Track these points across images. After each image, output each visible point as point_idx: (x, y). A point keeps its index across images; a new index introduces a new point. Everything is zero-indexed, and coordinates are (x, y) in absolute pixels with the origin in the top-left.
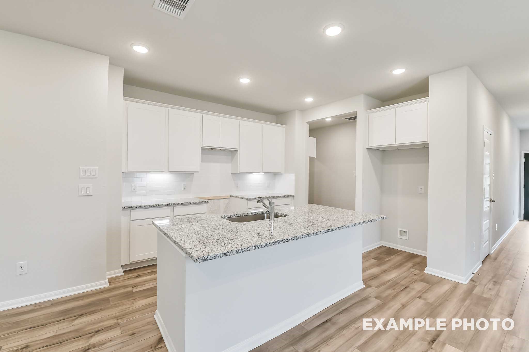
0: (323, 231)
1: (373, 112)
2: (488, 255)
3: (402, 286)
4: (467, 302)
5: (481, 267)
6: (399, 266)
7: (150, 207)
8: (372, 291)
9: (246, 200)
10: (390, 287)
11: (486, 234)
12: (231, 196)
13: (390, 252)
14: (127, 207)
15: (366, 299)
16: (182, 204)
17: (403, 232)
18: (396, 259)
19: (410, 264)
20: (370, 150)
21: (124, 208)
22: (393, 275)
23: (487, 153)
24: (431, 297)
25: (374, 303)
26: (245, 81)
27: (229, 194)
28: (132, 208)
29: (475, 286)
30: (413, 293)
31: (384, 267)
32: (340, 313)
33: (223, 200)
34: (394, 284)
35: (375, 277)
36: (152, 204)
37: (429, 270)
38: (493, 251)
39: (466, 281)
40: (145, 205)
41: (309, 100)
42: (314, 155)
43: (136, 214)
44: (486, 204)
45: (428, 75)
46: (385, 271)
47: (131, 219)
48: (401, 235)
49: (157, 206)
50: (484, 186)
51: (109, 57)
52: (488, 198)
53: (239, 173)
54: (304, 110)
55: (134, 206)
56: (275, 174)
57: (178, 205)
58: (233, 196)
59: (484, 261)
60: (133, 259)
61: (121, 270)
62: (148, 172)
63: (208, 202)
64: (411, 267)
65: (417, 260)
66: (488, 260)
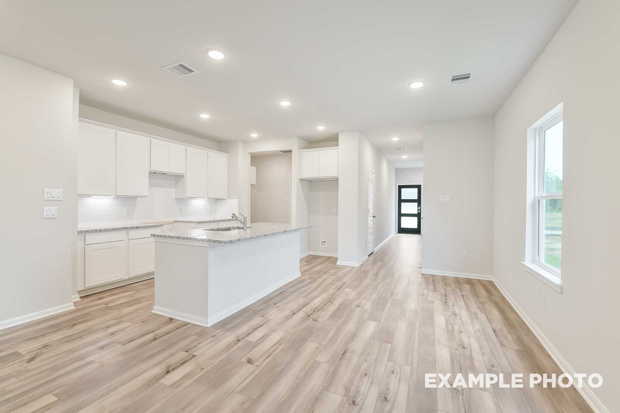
0: (282, 231)
1: (305, 152)
2: (372, 253)
3: (324, 272)
4: (357, 273)
5: (368, 258)
6: (322, 263)
7: (106, 230)
8: (306, 276)
9: (196, 224)
10: (316, 273)
11: (371, 238)
12: (175, 222)
13: (315, 257)
14: (83, 231)
15: (303, 280)
16: (137, 227)
17: (324, 242)
18: (320, 260)
19: (328, 262)
20: (301, 180)
21: (80, 232)
22: (318, 268)
23: (371, 185)
24: (339, 274)
25: (308, 281)
26: (205, 116)
27: (173, 220)
28: (87, 232)
29: (362, 267)
30: (330, 274)
31: (312, 265)
32: (289, 288)
33: (167, 225)
34: (319, 272)
35: (307, 270)
36: (108, 228)
37: (339, 263)
38: (376, 250)
39: (358, 265)
40: (101, 229)
41: (254, 135)
42: (255, 183)
43: (90, 238)
44: (370, 219)
45: (338, 132)
46: (313, 267)
47: (87, 243)
48: (322, 245)
49: (113, 229)
50: (369, 207)
51: (73, 80)
52: (372, 214)
53: (185, 198)
54: (247, 142)
55: (90, 230)
56: (217, 199)
57: (133, 229)
58: (177, 221)
59: (369, 256)
60: (89, 284)
61: (78, 296)
62: (89, 196)
63: (162, 225)
64: (328, 264)
65: (332, 259)
66: (372, 255)
